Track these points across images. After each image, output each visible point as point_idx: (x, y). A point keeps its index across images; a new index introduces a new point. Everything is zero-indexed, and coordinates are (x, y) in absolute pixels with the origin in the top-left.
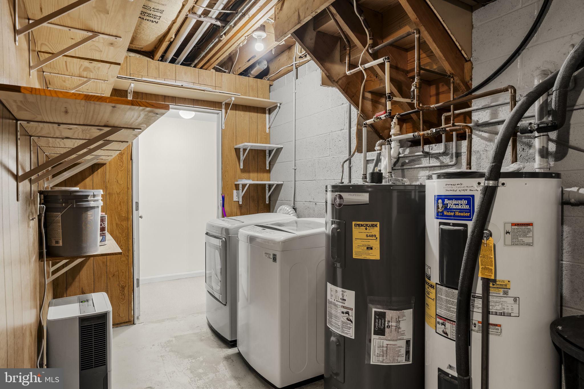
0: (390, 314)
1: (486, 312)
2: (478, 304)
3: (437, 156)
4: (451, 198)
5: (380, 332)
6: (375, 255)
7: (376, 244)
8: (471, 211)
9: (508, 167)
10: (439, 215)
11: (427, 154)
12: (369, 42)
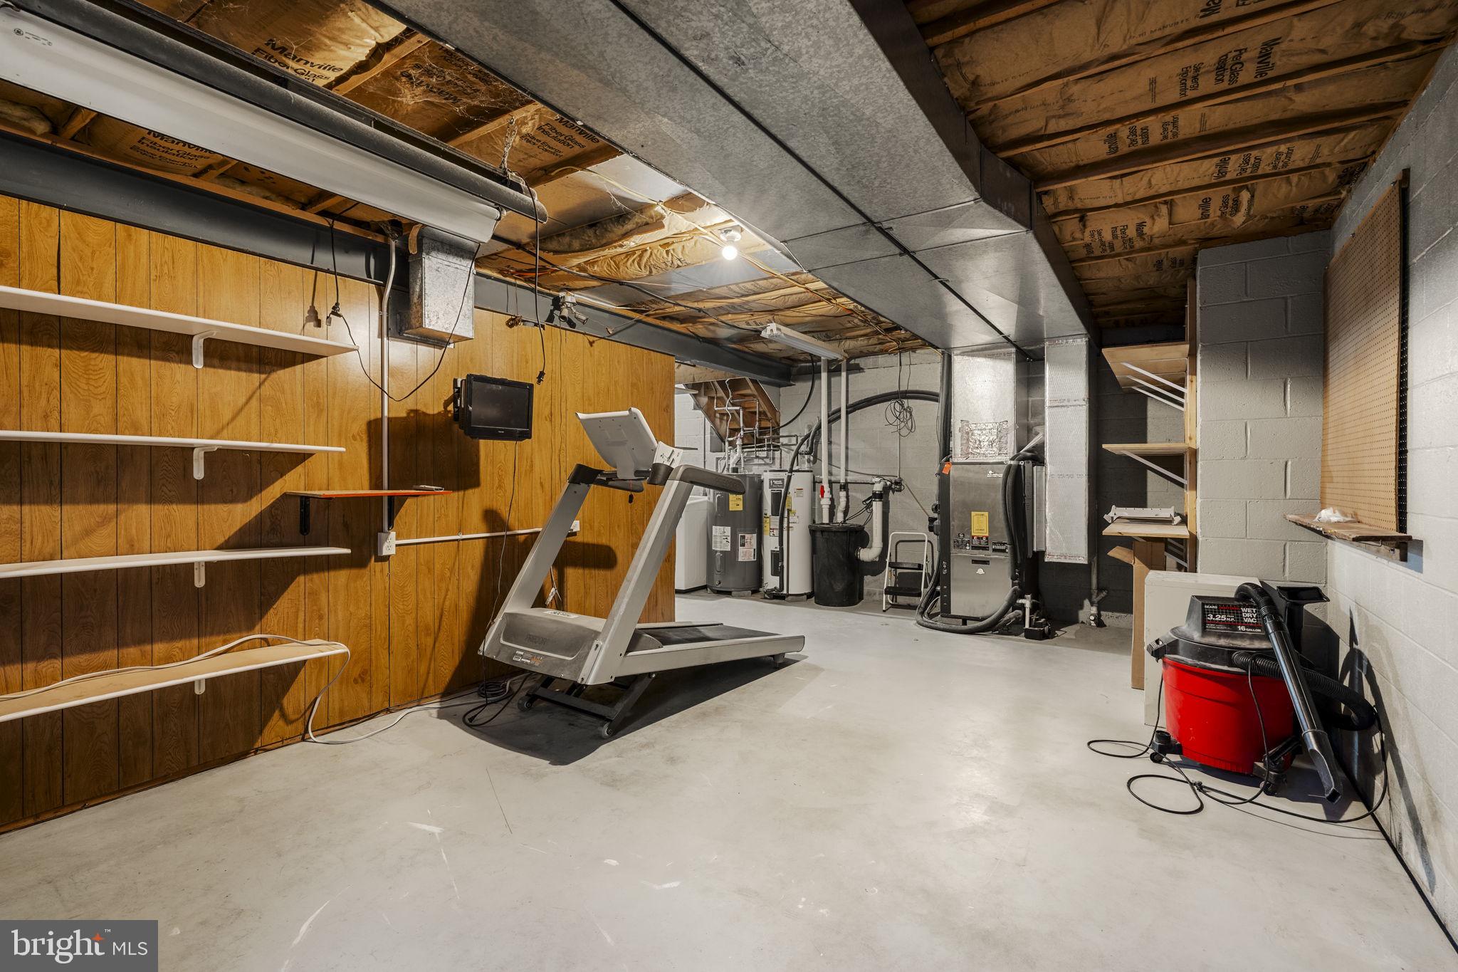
0: (747, 536)
1: (788, 523)
2: (786, 520)
3: (762, 458)
4: (776, 480)
5: (743, 545)
6: (740, 508)
7: (741, 503)
8: (783, 485)
9: (795, 468)
10: (771, 487)
11: (757, 457)
12: (731, 396)
